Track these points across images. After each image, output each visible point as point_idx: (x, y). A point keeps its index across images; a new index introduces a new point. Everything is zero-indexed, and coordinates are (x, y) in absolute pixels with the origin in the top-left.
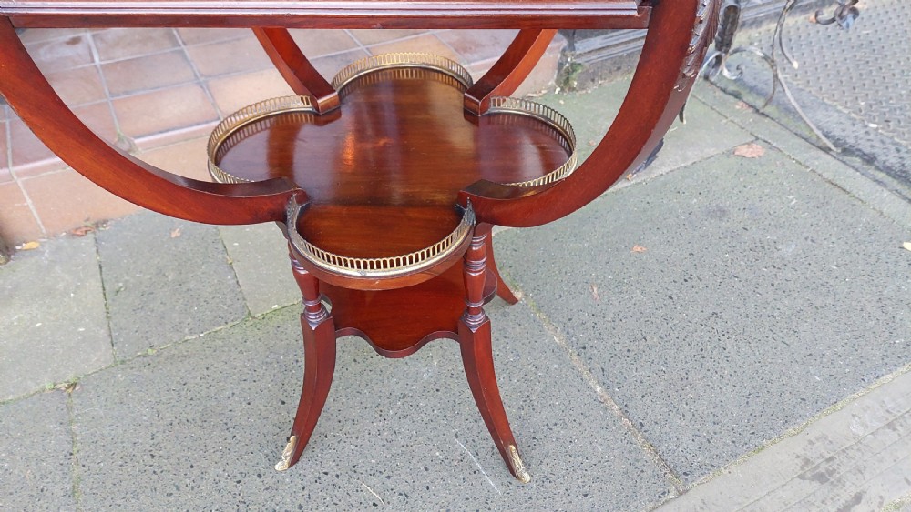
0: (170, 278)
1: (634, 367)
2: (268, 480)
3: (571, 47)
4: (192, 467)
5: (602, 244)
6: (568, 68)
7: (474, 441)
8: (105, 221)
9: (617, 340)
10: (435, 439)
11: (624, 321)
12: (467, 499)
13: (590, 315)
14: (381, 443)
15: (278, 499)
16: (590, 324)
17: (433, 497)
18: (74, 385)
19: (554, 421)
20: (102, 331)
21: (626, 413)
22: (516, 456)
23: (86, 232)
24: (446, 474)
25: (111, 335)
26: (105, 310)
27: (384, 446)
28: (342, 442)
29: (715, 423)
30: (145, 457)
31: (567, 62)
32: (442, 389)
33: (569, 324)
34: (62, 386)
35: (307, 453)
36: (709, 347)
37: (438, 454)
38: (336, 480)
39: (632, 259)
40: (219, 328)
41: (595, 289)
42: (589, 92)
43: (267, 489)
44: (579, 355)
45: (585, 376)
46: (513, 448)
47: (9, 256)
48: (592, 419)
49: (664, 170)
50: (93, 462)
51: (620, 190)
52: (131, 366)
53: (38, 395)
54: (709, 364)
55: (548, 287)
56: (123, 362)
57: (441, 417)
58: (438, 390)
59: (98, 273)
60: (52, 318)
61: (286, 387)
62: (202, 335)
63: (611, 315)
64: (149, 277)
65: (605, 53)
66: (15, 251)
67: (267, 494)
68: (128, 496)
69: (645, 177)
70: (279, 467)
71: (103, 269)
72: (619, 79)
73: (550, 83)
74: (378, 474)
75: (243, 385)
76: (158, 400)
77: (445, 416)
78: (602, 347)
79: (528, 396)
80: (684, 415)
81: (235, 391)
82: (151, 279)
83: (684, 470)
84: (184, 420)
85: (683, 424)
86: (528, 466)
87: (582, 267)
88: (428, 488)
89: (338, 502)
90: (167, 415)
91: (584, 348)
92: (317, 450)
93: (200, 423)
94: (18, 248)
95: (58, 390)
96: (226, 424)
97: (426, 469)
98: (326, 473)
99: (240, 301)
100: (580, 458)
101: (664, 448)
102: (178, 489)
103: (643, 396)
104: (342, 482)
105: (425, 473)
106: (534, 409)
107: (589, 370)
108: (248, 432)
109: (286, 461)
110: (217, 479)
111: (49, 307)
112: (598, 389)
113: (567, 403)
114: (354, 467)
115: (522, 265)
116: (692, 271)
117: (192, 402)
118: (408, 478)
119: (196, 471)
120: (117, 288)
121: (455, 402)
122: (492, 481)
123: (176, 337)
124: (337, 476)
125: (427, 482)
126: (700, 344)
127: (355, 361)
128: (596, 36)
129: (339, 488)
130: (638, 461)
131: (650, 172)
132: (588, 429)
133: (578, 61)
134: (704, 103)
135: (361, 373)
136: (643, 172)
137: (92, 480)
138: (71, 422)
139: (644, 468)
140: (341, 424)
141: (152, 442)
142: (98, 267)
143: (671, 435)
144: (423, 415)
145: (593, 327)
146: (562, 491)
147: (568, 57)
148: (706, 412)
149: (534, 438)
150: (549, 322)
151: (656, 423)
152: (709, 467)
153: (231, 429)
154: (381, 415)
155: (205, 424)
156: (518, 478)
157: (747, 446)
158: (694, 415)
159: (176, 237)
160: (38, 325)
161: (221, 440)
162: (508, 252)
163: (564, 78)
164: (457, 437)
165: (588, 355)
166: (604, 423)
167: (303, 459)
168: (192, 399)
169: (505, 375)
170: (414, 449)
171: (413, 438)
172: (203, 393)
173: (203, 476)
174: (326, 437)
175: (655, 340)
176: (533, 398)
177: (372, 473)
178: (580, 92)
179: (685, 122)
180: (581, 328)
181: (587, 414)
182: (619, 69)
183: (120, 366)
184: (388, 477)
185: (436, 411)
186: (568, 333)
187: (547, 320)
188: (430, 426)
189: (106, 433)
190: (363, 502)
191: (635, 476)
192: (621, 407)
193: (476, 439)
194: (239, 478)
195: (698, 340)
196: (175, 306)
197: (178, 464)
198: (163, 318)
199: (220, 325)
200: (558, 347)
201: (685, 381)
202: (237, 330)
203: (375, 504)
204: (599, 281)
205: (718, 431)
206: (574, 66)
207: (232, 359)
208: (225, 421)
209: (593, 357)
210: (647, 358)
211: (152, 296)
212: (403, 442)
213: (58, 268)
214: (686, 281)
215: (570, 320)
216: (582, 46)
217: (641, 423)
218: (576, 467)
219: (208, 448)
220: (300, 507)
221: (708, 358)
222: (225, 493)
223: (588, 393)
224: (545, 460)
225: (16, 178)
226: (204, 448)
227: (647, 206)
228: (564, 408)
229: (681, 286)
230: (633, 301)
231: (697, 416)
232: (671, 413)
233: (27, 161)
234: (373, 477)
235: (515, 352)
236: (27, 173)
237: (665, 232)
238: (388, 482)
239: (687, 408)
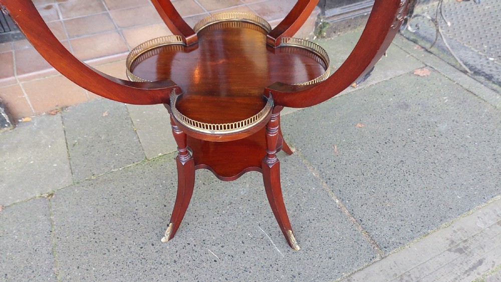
0: (103, 138)
1: (357, 190)
2: (158, 247)
3: (323, 13)
4: (116, 239)
5: (339, 123)
6: (321, 25)
7: (269, 228)
8: (67, 107)
9: (348, 175)
10: (248, 227)
11: (351, 165)
12: (265, 259)
13: (333, 161)
14: (218, 228)
15: (163, 257)
16: (333, 165)
17: (247, 257)
18: (52, 195)
19: (313, 218)
20: (66, 166)
21: (352, 214)
22: (292, 236)
23: (56, 112)
24: (254, 245)
25: (71, 168)
26: (68, 155)
27: (220, 230)
28: (197, 227)
29: (402, 221)
30: (91, 234)
31: (320, 22)
32: (251, 200)
33: (321, 166)
34: (45, 195)
35: (178, 233)
36: (399, 179)
37: (249, 234)
38: (194, 248)
39: (357, 131)
40: (129, 166)
41: (336, 147)
42: (333, 39)
43: (157, 252)
44: (326, 183)
45: (330, 194)
46: (291, 232)
47: (15, 125)
48: (334, 217)
49: (374, 82)
50: (63, 236)
51: (350, 93)
52: (82, 185)
53: (32, 200)
54: (398, 188)
55: (309, 146)
56: (78, 183)
57: (251, 215)
58: (249, 200)
59: (64, 135)
60: (39, 159)
61: (167, 197)
62: (120, 169)
63: (345, 161)
64: (91, 137)
65: (342, 17)
66: (18, 122)
67: (157, 255)
68: (82, 254)
69: (364, 86)
70: (163, 240)
71: (66, 133)
72: (349, 32)
73: (311, 34)
74: (217, 245)
75: (143, 196)
76: (97, 203)
77: (253, 214)
78: (339, 178)
79: (299, 205)
80: (384, 216)
81: (139, 199)
82: (92, 138)
83: (385, 245)
84: (112, 214)
85: (384, 220)
86: (299, 242)
87: (328, 135)
88: (244, 253)
89: (195, 259)
90: (102, 211)
91: (330, 179)
92: (184, 232)
93: (120, 216)
94: (20, 121)
95: (43, 197)
96: (134, 217)
97: (243, 243)
98: (189, 244)
99: (140, 151)
100: (327, 238)
101: (374, 234)
102: (109, 251)
103: (362, 206)
104: (197, 249)
105: (242, 245)
106: (301, 212)
107: (332, 191)
108: (146, 221)
109: (167, 236)
110: (130, 246)
111: (38, 153)
112: (337, 201)
113: (320, 209)
114: (204, 241)
115: (294, 134)
116: (389, 138)
117: (115, 205)
118: (233, 247)
119: (118, 241)
120: (74, 143)
121: (258, 207)
122: (279, 249)
123: (106, 170)
124: (195, 245)
125: (244, 249)
126: (394, 178)
127: (204, 184)
128: (337, 7)
129: (196, 252)
130: (359, 240)
131: (366, 83)
132: (331, 223)
133: (327, 21)
134: (397, 45)
135: (207, 191)
136: (362, 83)
137: (62, 245)
138: (50, 215)
139: (363, 244)
140: (197, 218)
141: (94, 226)
142: (63, 132)
143: (377, 227)
144: (241, 214)
145: (335, 168)
146: (317, 256)
147: (321, 19)
148: (397, 215)
149: (302, 227)
150: (310, 164)
151: (369, 220)
152: (398, 244)
153: (137, 220)
154: (218, 213)
155: (123, 217)
156: (294, 249)
157: (419, 233)
159: (106, 116)
160: (32, 162)
161: (131, 225)
162: (288, 127)
163: (319, 31)
164: (260, 226)
165: (331, 183)
166: (340, 220)
167: (176, 237)
168: (115, 203)
169: (286, 193)
170: (236, 232)
171: (236, 226)
172: (122, 200)
173: (122, 244)
174: (189, 224)
175: (369, 175)
176: (301, 205)
177: (214, 244)
178: (327, 39)
179: (386, 56)
180: (328, 168)
181: (331, 214)
182: (349, 26)
183: (77, 185)
184: (222, 247)
185: (248, 212)
186: (320, 171)
187: (309, 164)
188: (245, 220)
189: (69, 221)
190: (209, 259)
191: (357, 248)
192: (350, 211)
193: (270, 227)
194: (142, 245)
195: (393, 175)
196: (106, 153)
197: (109, 238)
198: (99, 160)
199: (131, 164)
200: (315, 178)
201: (385, 198)
202: (139, 167)
203: (215, 261)
204: (338, 143)
205: (403, 224)
206: (324, 24)
207: (137, 182)
208: (134, 215)
209: (334, 184)
210: (364, 185)
211: (93, 148)
212: (230, 228)
213: (41, 132)
214: (386, 143)
215: (322, 164)
216: (329, 13)
217: (361, 220)
218: (325, 243)
219: (125, 229)
220: (175, 262)
221: (398, 185)
222: (134, 253)
223: (331, 203)
224: (308, 239)
225: (18, 82)
226: (122, 229)
227: (364, 102)
228: (318, 211)
229: (383, 146)
230: (357, 154)
231: (391, 216)
232: (377, 215)
233: (25, 73)
234: (214, 246)
235: (291, 181)
236: (24, 79)
237: (375, 116)
238: (222, 249)
239: (386, 212)
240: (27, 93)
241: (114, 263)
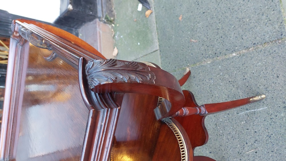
1: (229, 38)
3: (99, 18)
5: (175, 31)
6: (106, 20)
7: (242, 108)
9: (216, 40)
10: (236, 121)
11: (209, 34)
12: (265, 120)
13: (203, 46)
14: (232, 140)
16: (206, 48)
17: (260, 132)
19: (243, 76)
21: (247, 48)
24: (252, 123)
27: (233, 140)
28: (228, 153)
29: (263, 15)
31: (104, 20)
33: (204, 55)
37: (243, 123)
39: (184, 21)
41: (192, 40)
42: (116, 14)
44: (218, 56)
45: (227, 57)
48: (246, 62)
51: (155, 16)
54: (236, 8)
55: (187, 57)
57: (228, 116)
63: (205, 38)
65: (103, 5)
73: (110, 27)
74: (244, 146)
78: (217, 46)
79: (229, 82)
80: (256, 26)
83: (280, 35)
85: (259, 27)
87: (182, 42)
88: (255, 132)
91: (216, 53)
97: (248, 129)
100: (261, 73)
101: (268, 39)
103: (242, 39)
104: (243, 159)
105: (249, 130)
106: (235, 82)
107: (225, 55)
112: (234, 54)
113: (236, 69)
114: (239, 153)
118: (249, 137)
124: (240, 160)
125: (253, 131)
130: (269, 52)
132: (250, 65)
133: (105, 16)
136: (151, 6)
139: (274, 50)
140: (220, 150)
143: (263, 34)
144: (225, 121)
145: (208, 47)
146: (273, 85)
148: (257, 17)
149: (247, 86)
150: (201, 62)
151: (255, 38)
152: (282, 24)
154: (221, 136)
156: (263, 99)
157: (277, 5)
158: (257, 22)
163: (109, 22)
164: (238, 113)
165: (219, 53)
166: (250, 58)
169: (218, 87)
170: (238, 130)
171: (234, 129)
174: (224, 157)
175: (220, 25)
176: (230, 80)
177: (243, 148)
178: (116, 17)
180: (207, 52)
181: (243, 63)
184: (246, 143)
185: (225, 117)
186: (208, 57)
187: (200, 63)
188: (231, 121)
190: (253, 156)
191: (276, 55)
192: (244, 49)
200: (212, 63)
201: (241, 20)
203: (256, 152)
204: (190, 37)
205: (266, 15)
206: (106, 18)
209: (220, 52)
210: (227, 31)
212: (234, 133)
214: (198, 4)
215: (202, 54)
216: (100, 14)
217: (254, 44)
218: (265, 76)
221: (234, 7)
223: (235, 59)
224: (258, 86)
227: (164, 8)
228: (238, 71)
229: (200, 7)
230: (201, 28)
231: (257, 21)
232: (253, 31)
234: (245, 149)
235: (210, 79)
237: (176, 5)
238: (248, 144)
239: (253, 24)
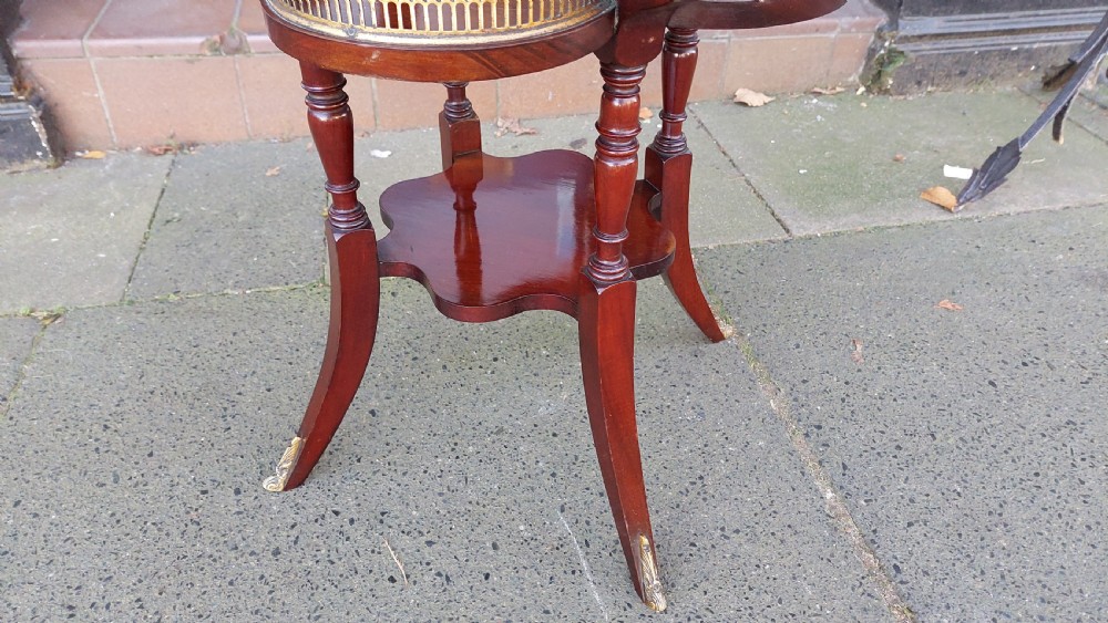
0: (241, 219)
1: (903, 474)
2: (248, 501)
3: (893, 24)
4: (151, 455)
5: (886, 288)
6: (883, 55)
7: (588, 523)
8: (194, 145)
9: (881, 428)
10: (526, 504)
11: (900, 402)
12: (547, 612)
13: (842, 382)
14: (438, 490)
15: (249, 531)
16: (838, 394)
17: (490, 593)
18: (57, 316)
19: (736, 526)
20: (126, 262)
21: (871, 544)
22: (649, 558)
23: (166, 150)
24: (525, 563)
25: (133, 269)
26: (142, 239)
27: (441, 494)
28: (379, 474)
29: (1043, 601)
30: (95, 427)
31: (882, 47)
32: (563, 435)
33: (802, 387)
34: (40, 314)
35: (319, 477)
36: (1051, 473)
37: (522, 528)
38: (347, 527)
39: (936, 316)
40: (274, 288)
41: (859, 347)
42: (911, 98)
43: (239, 513)
44: (807, 435)
45: (811, 468)
46: (645, 541)
47: (64, 160)
48: (806, 539)
49: (1012, 209)
50: (26, 416)
51: (933, 223)
52: (139, 309)
53: (6, 318)
54: (1047, 499)
55: (779, 330)
56: (131, 303)
57: (547, 475)
58: (554, 435)
59: (156, 198)
60: (74, 236)
62: (248, 292)
63: (879, 390)
64: (216, 212)
65: (945, 44)
66: (74, 157)
67: (235, 520)
68: (45, 472)
69: (979, 213)
70: (268, 484)
71: (165, 194)
72: (961, 90)
73: (851, 79)
74: (416, 534)
75: (273, 365)
76: (151, 358)
77: (553, 475)
78: (852, 431)
79: (701, 478)
80: (983, 573)
81: (258, 370)
82: (217, 215)
84: (172, 391)
85: (979, 586)
86: (668, 586)
87: (845, 313)
88: (487, 576)
89: (336, 560)
90: (154, 379)
91: (819, 427)
92: (337, 477)
93: (190, 400)
94: (79, 154)
95: (35, 318)
96: (225, 409)
97: (495, 547)
99: (317, 262)
100: (768, 598)
102: (116, 481)
103: (910, 524)
104: (356, 533)
105: (491, 552)
106: (705, 499)
107: (820, 463)
108: (250, 427)
109: (282, 478)
110: (177, 480)
111: (79, 224)
112: (829, 495)
113: (766, 503)
114: (383, 514)
115: (745, 294)
116: (1039, 352)
117: (193, 370)
118: (461, 553)
119: (153, 462)
120: (169, 218)
121: (576, 458)
122: (600, 596)
123: (213, 288)
124: (352, 521)
125: (489, 566)
126: (1035, 464)
127: (445, 367)
128: (935, 14)
129: (348, 539)
131: (989, 208)
133: (901, 48)
134: (1096, 136)
135: (447, 386)
137: (12, 439)
138: (26, 361)
140: (389, 448)
141: (114, 409)
142: (159, 191)
143: (951, 601)
144: (519, 465)
145: (843, 400)
147: (886, 41)
148: (1028, 578)
149: (693, 545)
150: (768, 378)
151: (926, 573)
153: (229, 419)
154: (453, 449)
155: (197, 403)
156: (646, 602)
158: (1003, 577)
159: (273, 175)
160: (54, 240)
161: (208, 429)
162: (728, 273)
163: (875, 72)
164: (562, 511)
165: (823, 438)
166: (826, 552)
167: (309, 484)
168: (195, 368)
169: (670, 438)
170: (486, 510)
171: (491, 495)
172: (214, 363)
173: (160, 471)
174: (359, 461)
175: (951, 441)
176: (709, 481)
177: (407, 529)
178: (895, 97)
180: (820, 398)
181: (800, 529)
182: (963, 73)
183: (125, 306)
184: (430, 543)
185: (541, 464)
186: (796, 400)
187: (766, 374)
188: (526, 483)
189: (62, 383)
190: (375, 570)
192: (865, 532)
193: (593, 522)
194: (208, 486)
195: (1033, 457)
196: (230, 252)
197: (134, 446)
198: (209, 262)
199: (278, 285)
200: (773, 415)
201: (995, 518)
202: (297, 295)
203: (392, 580)
204: (869, 338)
206: (892, 55)
207: (274, 329)
208: (226, 405)
209: (832, 443)
210: (930, 466)
211: (207, 234)
212: (473, 497)
213: (112, 184)
214: (1025, 364)
215: (804, 382)
216: (911, 25)
217: (896, 567)
218: (756, 611)
219: (185, 435)
220: (276, 552)
221: (1046, 490)
222: (177, 502)
223: (808, 496)
224: (704, 585)
225: (88, 55)
226: (179, 434)
227: (975, 250)
228: (758, 510)
229: (1015, 371)
230: (923, 377)
231: (1008, 579)
232: (958, 563)
233: (107, 36)
234: (405, 537)
235: (697, 409)
236: (102, 52)
237: (1000, 290)
238: (427, 549)
239: (992, 562)
240: (104, 87)
241: (113, 515)
